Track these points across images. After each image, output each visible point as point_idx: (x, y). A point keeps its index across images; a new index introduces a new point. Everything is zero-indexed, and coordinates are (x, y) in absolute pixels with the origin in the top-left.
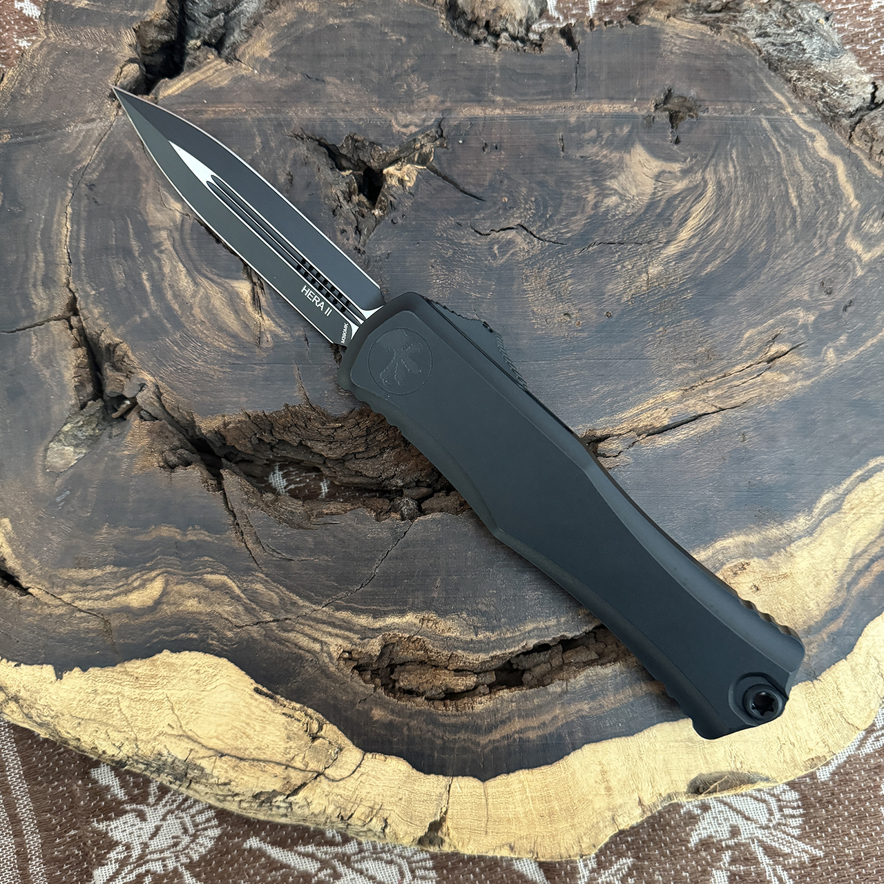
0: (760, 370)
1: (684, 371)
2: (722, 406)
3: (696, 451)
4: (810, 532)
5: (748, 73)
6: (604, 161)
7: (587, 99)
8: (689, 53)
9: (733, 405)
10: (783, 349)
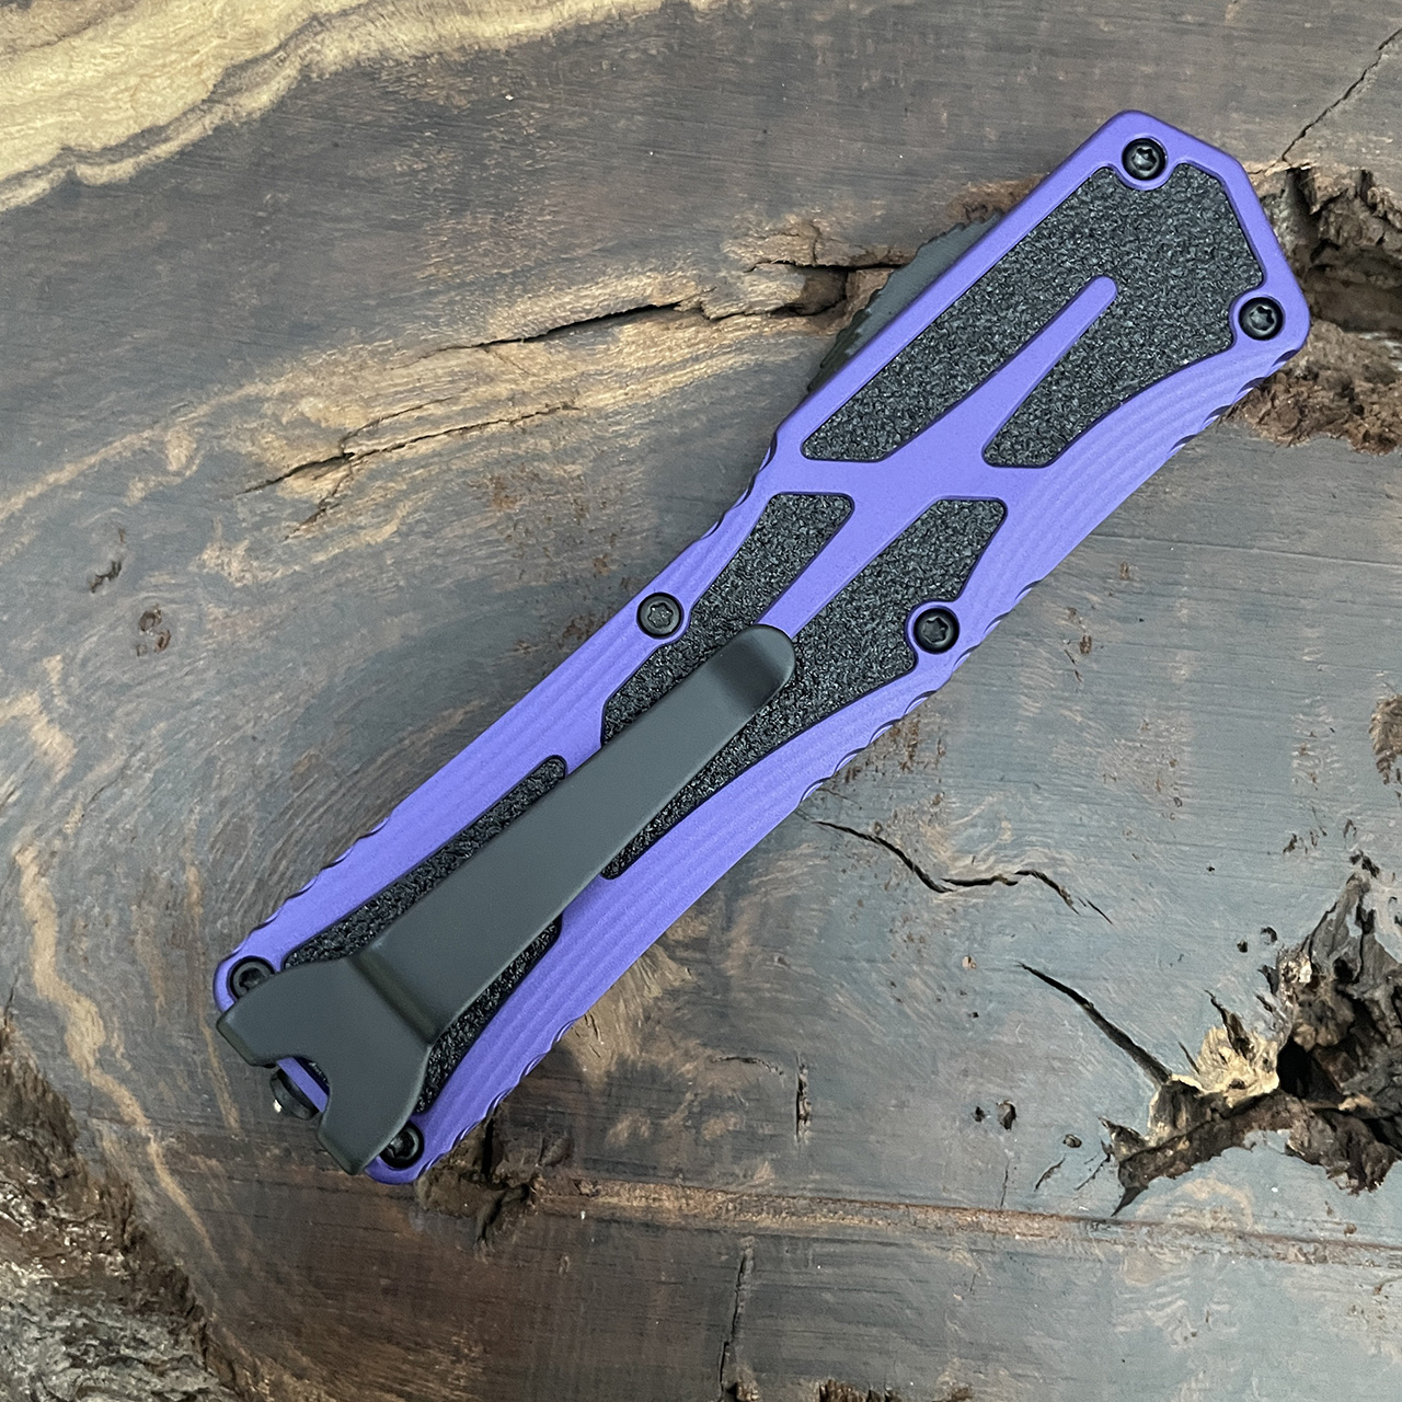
0: (371, 435)
1: (561, 457)
2: (482, 354)
3: (567, 249)
4: (317, 23)
5: (250, 1269)
6: (692, 1043)
7: (717, 1232)
8: (408, 1349)
9: (451, 354)
10: (301, 481)
